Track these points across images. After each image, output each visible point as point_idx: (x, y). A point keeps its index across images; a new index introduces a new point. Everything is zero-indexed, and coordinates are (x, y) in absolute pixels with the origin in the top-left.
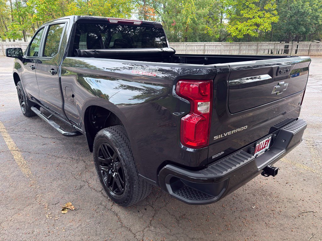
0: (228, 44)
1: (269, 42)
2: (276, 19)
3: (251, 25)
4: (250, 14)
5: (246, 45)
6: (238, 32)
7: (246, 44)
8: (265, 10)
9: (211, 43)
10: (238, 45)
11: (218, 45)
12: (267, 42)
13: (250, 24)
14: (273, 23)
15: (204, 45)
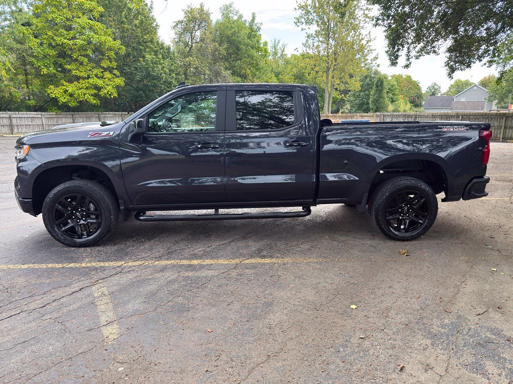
0: (52, 115)
1: (114, 113)
2: (120, 81)
3: (87, 88)
4: (81, 71)
5: (83, 117)
6: (69, 97)
7: (81, 116)
8: (103, 68)
9: (22, 114)
10: (69, 116)
11: (36, 116)
12: (112, 113)
13: (85, 86)
14: (117, 87)
15: (9, 116)
